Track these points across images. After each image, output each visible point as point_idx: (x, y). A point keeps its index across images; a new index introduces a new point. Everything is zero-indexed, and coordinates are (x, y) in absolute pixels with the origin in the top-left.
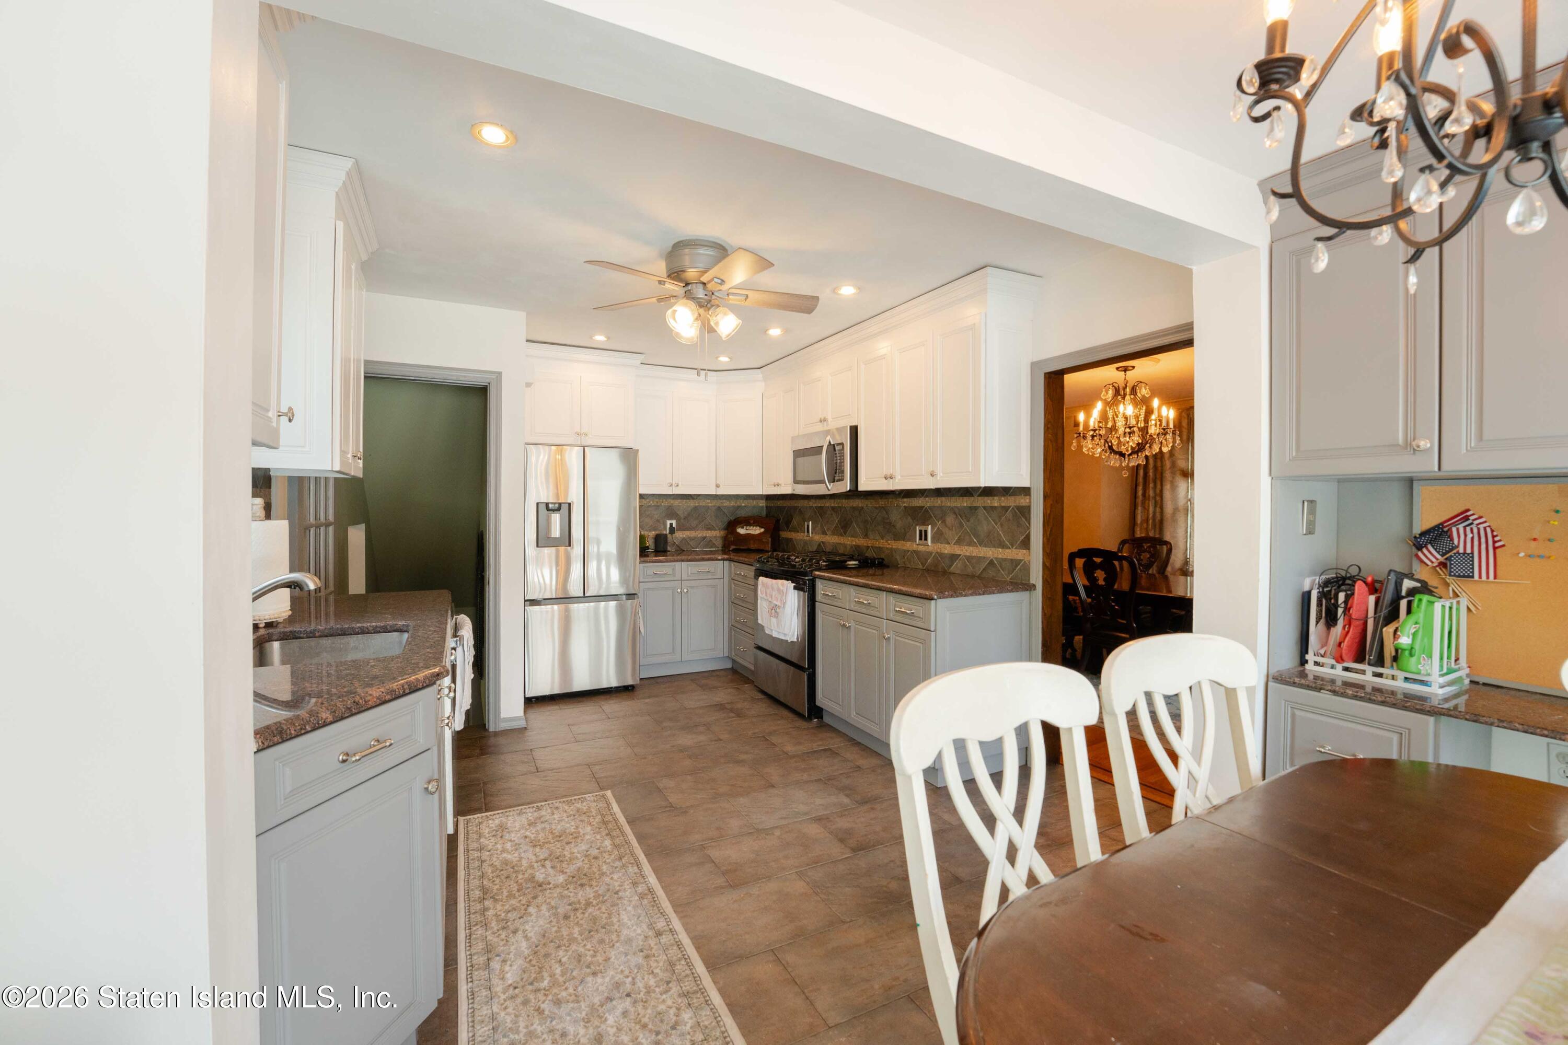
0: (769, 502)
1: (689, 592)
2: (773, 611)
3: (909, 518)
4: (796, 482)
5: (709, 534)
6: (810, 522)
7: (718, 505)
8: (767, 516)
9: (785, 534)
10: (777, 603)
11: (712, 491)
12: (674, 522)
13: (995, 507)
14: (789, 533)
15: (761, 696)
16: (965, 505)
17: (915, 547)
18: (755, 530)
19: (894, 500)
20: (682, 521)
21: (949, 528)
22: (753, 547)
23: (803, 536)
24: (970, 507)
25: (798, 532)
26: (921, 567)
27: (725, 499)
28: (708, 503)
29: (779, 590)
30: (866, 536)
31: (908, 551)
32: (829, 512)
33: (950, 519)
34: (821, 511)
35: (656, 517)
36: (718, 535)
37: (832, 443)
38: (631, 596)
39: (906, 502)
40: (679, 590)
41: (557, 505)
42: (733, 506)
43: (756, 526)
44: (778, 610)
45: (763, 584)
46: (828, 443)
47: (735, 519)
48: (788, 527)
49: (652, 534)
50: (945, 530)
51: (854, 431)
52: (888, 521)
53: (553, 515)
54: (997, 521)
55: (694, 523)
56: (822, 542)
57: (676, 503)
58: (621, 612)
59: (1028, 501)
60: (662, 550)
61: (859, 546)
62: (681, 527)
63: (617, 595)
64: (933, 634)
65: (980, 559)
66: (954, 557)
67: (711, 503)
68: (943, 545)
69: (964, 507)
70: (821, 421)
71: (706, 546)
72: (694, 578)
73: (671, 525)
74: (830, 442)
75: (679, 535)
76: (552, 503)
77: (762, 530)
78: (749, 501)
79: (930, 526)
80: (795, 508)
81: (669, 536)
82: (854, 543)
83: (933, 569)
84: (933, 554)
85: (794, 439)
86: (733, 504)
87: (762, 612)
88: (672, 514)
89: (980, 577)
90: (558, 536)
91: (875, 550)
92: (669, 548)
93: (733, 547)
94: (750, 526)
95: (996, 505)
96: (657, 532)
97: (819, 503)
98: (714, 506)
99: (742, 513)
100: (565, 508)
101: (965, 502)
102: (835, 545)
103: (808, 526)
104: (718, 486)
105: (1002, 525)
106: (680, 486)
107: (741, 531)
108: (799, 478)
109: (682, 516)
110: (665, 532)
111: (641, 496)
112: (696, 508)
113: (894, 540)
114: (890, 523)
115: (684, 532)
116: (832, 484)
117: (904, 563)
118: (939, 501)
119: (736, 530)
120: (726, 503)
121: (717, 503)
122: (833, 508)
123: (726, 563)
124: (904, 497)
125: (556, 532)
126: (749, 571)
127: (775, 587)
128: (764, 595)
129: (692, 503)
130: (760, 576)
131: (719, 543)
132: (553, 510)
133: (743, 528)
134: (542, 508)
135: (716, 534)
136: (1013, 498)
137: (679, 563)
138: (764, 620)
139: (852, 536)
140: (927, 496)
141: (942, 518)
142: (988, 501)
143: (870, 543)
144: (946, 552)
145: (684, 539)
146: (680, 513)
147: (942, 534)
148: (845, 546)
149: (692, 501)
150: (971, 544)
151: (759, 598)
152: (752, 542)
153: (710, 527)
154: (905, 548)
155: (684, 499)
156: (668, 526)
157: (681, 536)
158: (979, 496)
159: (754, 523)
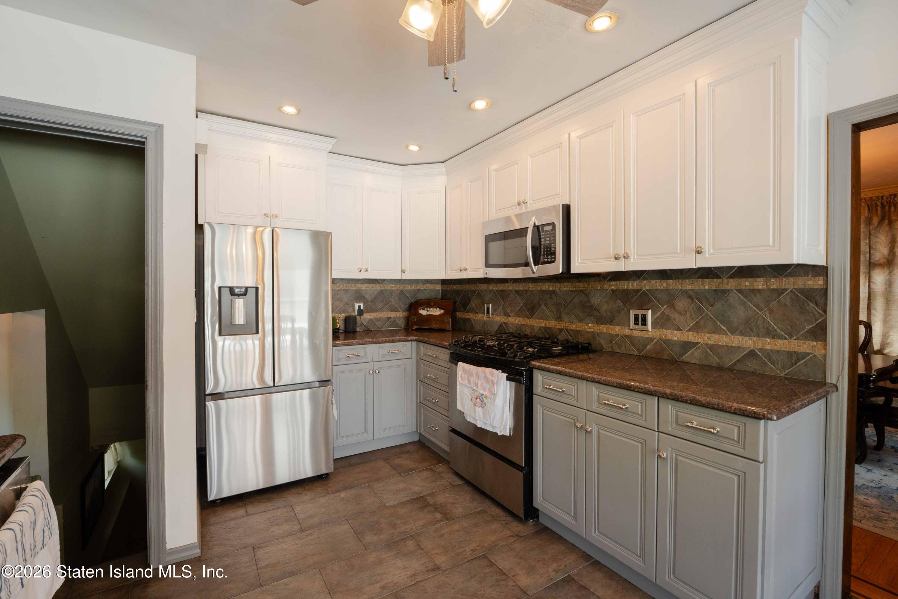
0: (444, 286)
1: (381, 372)
2: (478, 400)
3: (619, 301)
4: (488, 265)
5: (393, 315)
6: (491, 304)
7: (401, 288)
8: (443, 299)
9: (461, 315)
10: (484, 393)
11: (398, 276)
12: (362, 305)
13: (759, 291)
14: (466, 314)
15: (460, 482)
16: (707, 287)
17: (627, 331)
18: (436, 311)
19: (597, 283)
20: (369, 303)
21: (680, 313)
22: (435, 326)
23: (483, 317)
24: (715, 290)
25: (477, 313)
26: (636, 353)
27: (407, 284)
28: (392, 287)
29: (486, 378)
30: (559, 318)
31: (618, 335)
32: (512, 295)
33: (682, 304)
34: (503, 294)
35: (346, 300)
36: (401, 316)
37: (537, 224)
38: (324, 383)
39: (614, 285)
40: (371, 372)
41: (243, 290)
42: (414, 290)
43: (436, 308)
44: (485, 400)
45: (464, 370)
46: (533, 225)
47: (415, 302)
48: (465, 309)
49: (342, 316)
50: (673, 315)
51: (567, 210)
52: (588, 305)
53: (237, 300)
54: (763, 305)
55: (380, 305)
56: (504, 323)
57: (364, 287)
58: (314, 399)
59: (821, 282)
60: (352, 331)
61: (549, 328)
62: (369, 309)
63: (310, 382)
64: (762, 466)
65: (731, 350)
66: (687, 346)
67: (395, 287)
68: (669, 332)
69: (705, 289)
70: (519, 204)
71: (391, 326)
72: (384, 359)
73: (359, 307)
74: (535, 224)
75: (367, 316)
76: (238, 288)
77: (442, 311)
78: (427, 285)
79: (650, 311)
80: (475, 291)
81: (358, 317)
82: (544, 325)
83: (654, 356)
84: (655, 341)
85: (485, 225)
86: (413, 288)
87: (462, 399)
88: (359, 297)
89: (730, 369)
90: (242, 323)
91: (572, 334)
92: (358, 329)
93: (415, 327)
94: (431, 307)
95: (760, 287)
96: (347, 314)
97: (501, 287)
98: (397, 290)
99: (421, 296)
100: (251, 293)
101: (707, 285)
102: (520, 326)
103: (488, 308)
104: (403, 271)
105: (771, 311)
106: (369, 271)
107: (423, 312)
108: (491, 262)
109: (369, 299)
110: (353, 314)
111: (334, 281)
112: (381, 292)
113: (597, 324)
114: (591, 306)
115: (371, 314)
116: (537, 266)
117: (612, 348)
118: (662, 285)
119: (418, 312)
120: (408, 287)
121: (400, 287)
122: (517, 292)
123: (415, 343)
124: (610, 280)
125: (240, 319)
126: (444, 355)
127: (482, 375)
128: (466, 382)
129: (378, 288)
130: (459, 361)
131: (402, 323)
132: (239, 295)
133: (424, 309)
134: (226, 293)
135: (400, 315)
136: (791, 279)
137: (371, 345)
138: (466, 407)
139: (542, 318)
140: (644, 279)
141: (668, 301)
142: (747, 283)
143: (563, 326)
144: (675, 338)
145: (371, 319)
146: (367, 296)
147: (669, 319)
148: (532, 328)
149: (378, 285)
150: (716, 330)
151: (458, 383)
152: (434, 322)
153: (393, 310)
154: (612, 332)
155: (371, 284)
156: (357, 308)
157: (368, 317)
158: (731, 277)
159: (434, 305)
